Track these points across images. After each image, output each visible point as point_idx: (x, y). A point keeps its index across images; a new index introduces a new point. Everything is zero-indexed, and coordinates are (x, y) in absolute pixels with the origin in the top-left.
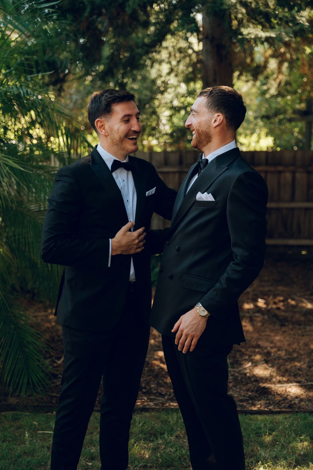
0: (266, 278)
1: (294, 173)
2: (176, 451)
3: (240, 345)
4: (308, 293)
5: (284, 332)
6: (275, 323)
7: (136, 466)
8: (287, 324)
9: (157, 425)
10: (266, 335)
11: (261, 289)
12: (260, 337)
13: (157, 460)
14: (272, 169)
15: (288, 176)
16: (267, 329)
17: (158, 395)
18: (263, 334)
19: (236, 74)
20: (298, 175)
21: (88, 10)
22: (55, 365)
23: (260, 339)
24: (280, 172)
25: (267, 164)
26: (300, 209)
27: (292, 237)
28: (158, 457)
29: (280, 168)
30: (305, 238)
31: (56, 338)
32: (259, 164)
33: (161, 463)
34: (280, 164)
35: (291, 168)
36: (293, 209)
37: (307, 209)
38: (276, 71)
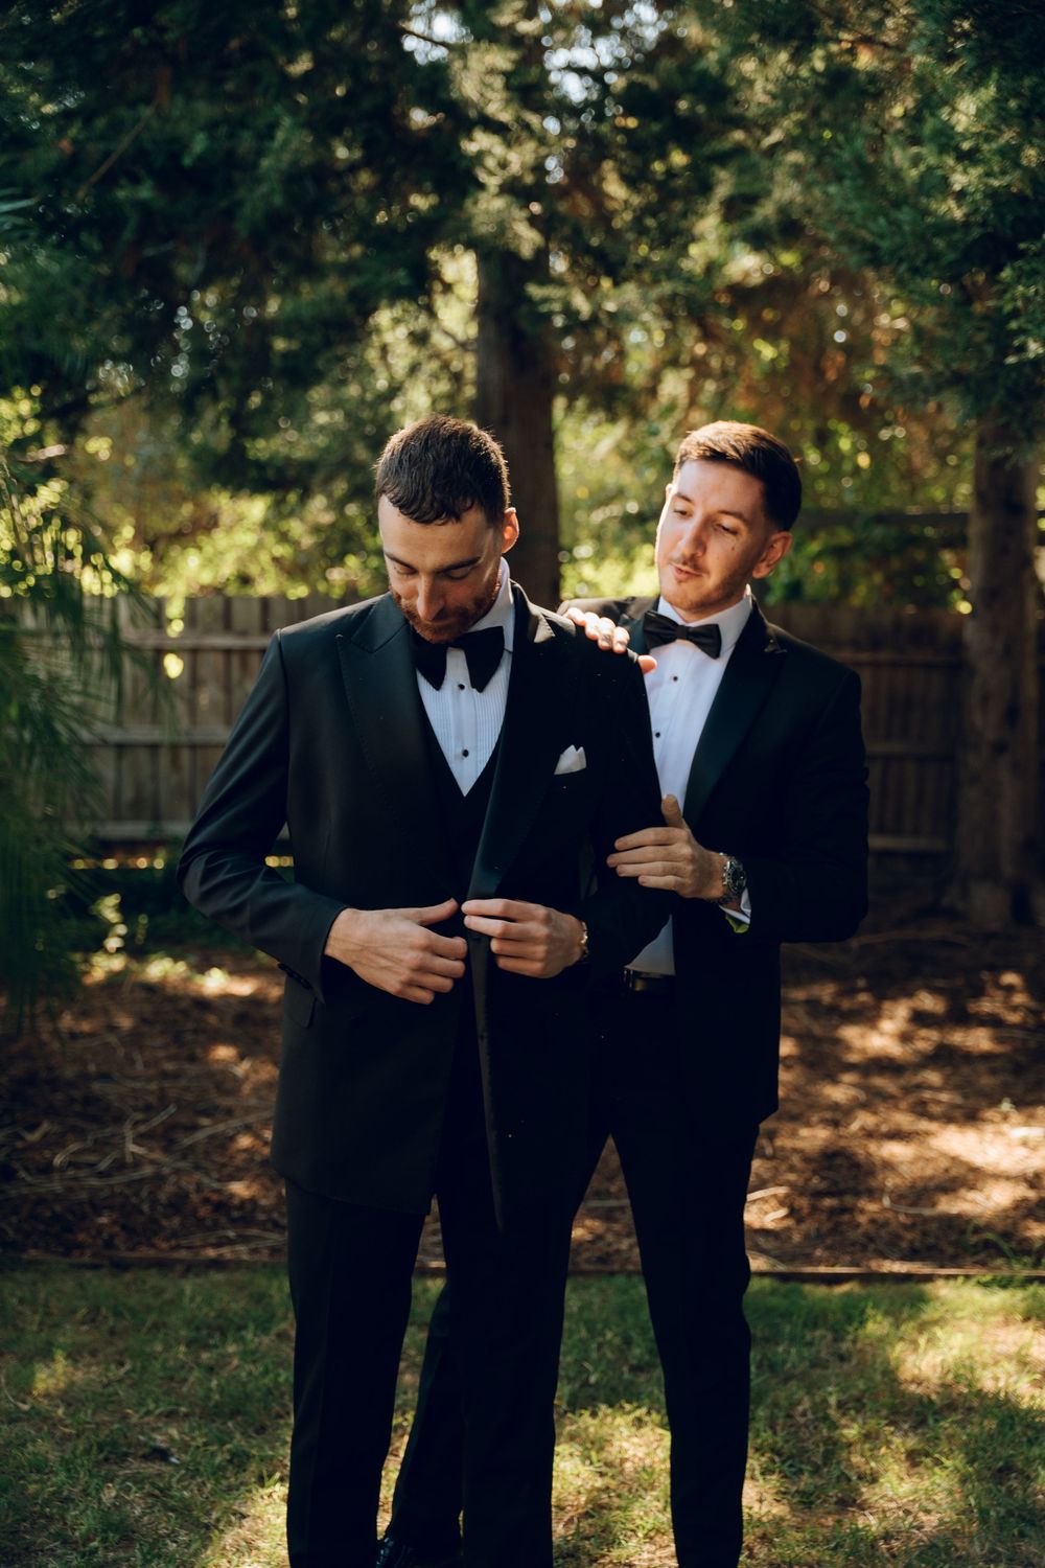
2: (266, 1372)
7: (148, 1413)
9: (238, 1306)
13: (208, 1398)
17: (269, 1226)
19: (560, 403)
21: (133, 224)
22: (19, 1144)
28: (210, 1390)
31: (43, 1074)
33: (216, 1406)
38: (683, 401)
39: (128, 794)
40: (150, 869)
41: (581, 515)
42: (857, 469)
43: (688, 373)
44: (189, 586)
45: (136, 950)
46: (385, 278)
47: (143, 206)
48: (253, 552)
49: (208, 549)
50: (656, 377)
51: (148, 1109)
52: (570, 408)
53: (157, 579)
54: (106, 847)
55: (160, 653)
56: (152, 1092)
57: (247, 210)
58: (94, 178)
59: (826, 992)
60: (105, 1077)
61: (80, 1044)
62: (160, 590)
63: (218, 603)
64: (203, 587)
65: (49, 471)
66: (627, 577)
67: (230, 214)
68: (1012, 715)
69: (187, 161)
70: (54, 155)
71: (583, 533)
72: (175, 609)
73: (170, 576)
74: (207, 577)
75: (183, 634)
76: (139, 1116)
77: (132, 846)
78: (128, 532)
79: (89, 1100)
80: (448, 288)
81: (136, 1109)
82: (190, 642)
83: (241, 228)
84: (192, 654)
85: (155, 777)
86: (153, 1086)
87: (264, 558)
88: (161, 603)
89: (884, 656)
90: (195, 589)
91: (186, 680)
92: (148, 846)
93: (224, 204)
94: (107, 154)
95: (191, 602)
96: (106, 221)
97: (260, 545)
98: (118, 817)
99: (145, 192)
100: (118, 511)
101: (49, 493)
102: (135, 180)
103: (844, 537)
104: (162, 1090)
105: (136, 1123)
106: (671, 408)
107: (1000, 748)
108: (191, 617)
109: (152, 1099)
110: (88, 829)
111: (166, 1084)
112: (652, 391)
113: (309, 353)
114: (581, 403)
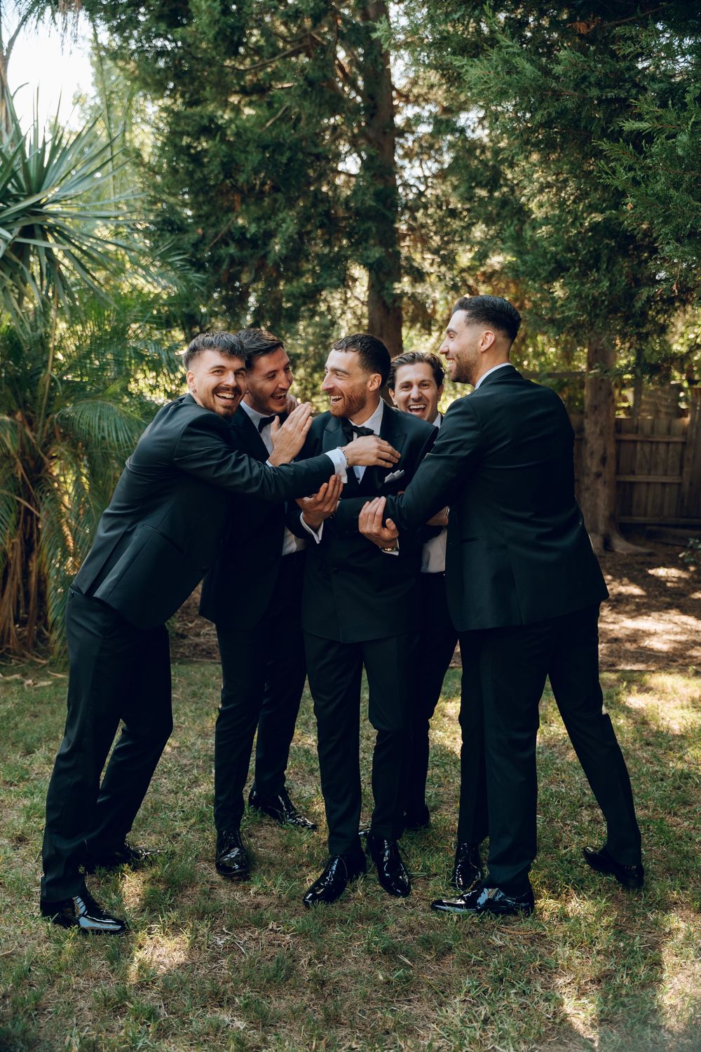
21: (226, 261)
46: (328, 282)
47: (231, 257)
57: (272, 255)
58: (212, 244)
67: (265, 257)
68: (603, 460)
69: (248, 236)
70: (196, 236)
80: (355, 280)
83: (270, 262)
93: (263, 252)
94: (216, 234)
96: (216, 262)
99: (232, 250)
102: (228, 245)
107: (598, 475)
113: (296, 308)
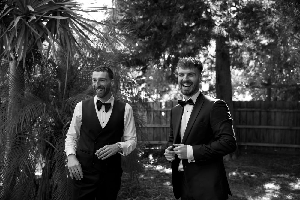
0: (246, 162)
1: (260, 112)
3: (232, 195)
4: (266, 170)
5: (251, 189)
6: (247, 184)
8: (253, 185)
10: (241, 191)
11: (243, 167)
12: (239, 192)
14: (250, 110)
15: (258, 113)
16: (242, 188)
18: (240, 190)
19: (231, 67)
20: (262, 113)
23: (238, 193)
24: (254, 111)
25: (247, 107)
26: (264, 129)
27: (260, 142)
29: (253, 109)
30: (266, 143)
31: (138, 187)
32: (244, 107)
34: (253, 107)
35: (259, 110)
36: (260, 129)
37: (267, 129)
38: (254, 66)
39: (155, 136)
40: (159, 149)
41: (235, 88)
42: (287, 77)
43: (254, 61)
44: (166, 100)
45: (156, 164)
47: (155, 32)
48: (177, 94)
49: (169, 94)
50: (248, 62)
51: (156, 195)
52: (233, 68)
53: (160, 99)
54: (151, 145)
55: (161, 112)
56: (157, 191)
57: (174, 32)
59: (287, 176)
60: (149, 188)
61: (145, 181)
62: (161, 101)
63: (171, 103)
64: (168, 100)
65: (143, 81)
66: (244, 97)
67: (171, 33)
69: (163, 24)
71: (235, 91)
72: (163, 104)
73: (163, 98)
74: (169, 99)
75: (165, 108)
76: (154, 196)
77: (156, 145)
78: (156, 91)
79: (146, 193)
81: (154, 195)
82: (166, 110)
83: (173, 35)
84: (166, 112)
85: (160, 133)
86: (157, 190)
87: (179, 95)
88: (161, 103)
89: (295, 111)
90: (167, 100)
91: (165, 116)
92: (159, 145)
93: (170, 31)
95: (166, 102)
97: (178, 93)
98: (154, 140)
99: (156, 29)
100: (154, 88)
101: (143, 85)
102: (154, 27)
103: (286, 89)
104: (159, 191)
105: (154, 198)
106: (252, 67)
108: (166, 105)
109: (157, 193)
110: (148, 142)
111: (160, 190)
112: (248, 64)
114: (235, 67)
